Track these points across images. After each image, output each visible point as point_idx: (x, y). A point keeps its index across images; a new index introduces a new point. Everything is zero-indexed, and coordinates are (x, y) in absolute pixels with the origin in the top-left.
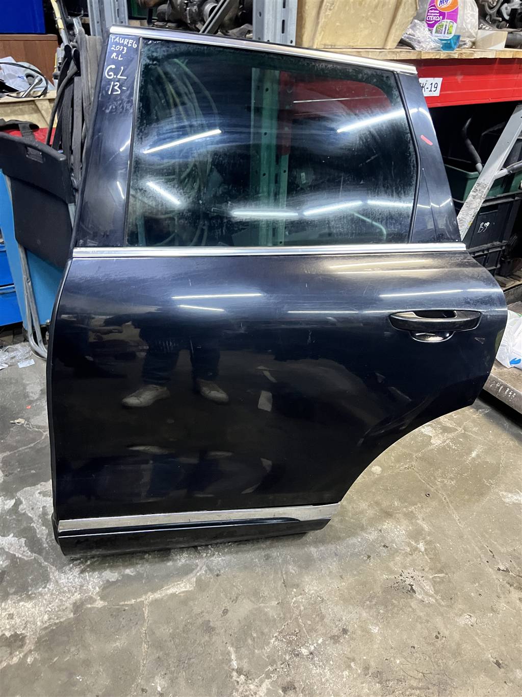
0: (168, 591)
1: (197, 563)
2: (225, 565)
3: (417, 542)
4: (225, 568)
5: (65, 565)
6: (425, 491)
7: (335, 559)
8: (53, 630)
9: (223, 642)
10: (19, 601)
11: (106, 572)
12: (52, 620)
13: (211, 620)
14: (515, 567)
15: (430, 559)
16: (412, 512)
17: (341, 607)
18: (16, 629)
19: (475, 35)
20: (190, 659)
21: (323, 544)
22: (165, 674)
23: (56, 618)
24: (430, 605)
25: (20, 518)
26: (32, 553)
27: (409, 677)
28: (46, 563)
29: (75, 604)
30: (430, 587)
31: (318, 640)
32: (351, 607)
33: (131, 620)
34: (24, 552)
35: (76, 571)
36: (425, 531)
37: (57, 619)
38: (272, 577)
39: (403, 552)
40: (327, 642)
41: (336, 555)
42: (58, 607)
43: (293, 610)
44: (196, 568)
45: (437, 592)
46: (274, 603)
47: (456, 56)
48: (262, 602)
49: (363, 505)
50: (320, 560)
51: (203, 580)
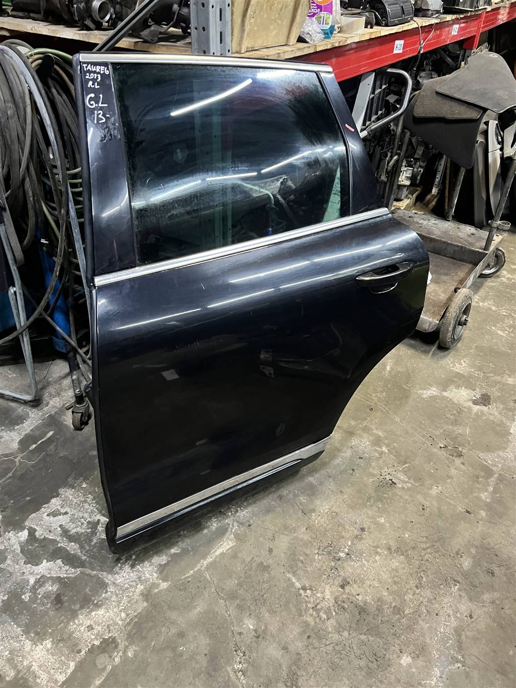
0: (216, 553)
1: (227, 522)
2: (251, 516)
3: (380, 447)
4: (252, 517)
5: (113, 567)
6: (368, 406)
7: (330, 480)
8: (136, 622)
9: (280, 573)
10: (92, 611)
11: (154, 559)
12: (131, 615)
13: (263, 561)
14: (450, 443)
15: (394, 456)
16: (366, 426)
17: (352, 513)
18: (102, 635)
19: (340, 22)
20: (263, 596)
21: (316, 472)
22: (250, 614)
23: (133, 612)
24: (409, 489)
25: (43, 544)
26: (74, 569)
27: (419, 543)
28: (95, 572)
30: (404, 476)
31: (348, 543)
32: (359, 511)
34: (67, 571)
36: (381, 437)
38: (292, 511)
39: (375, 458)
40: (355, 542)
41: (330, 477)
42: (128, 602)
43: (320, 529)
44: (229, 527)
45: (409, 478)
46: (303, 530)
48: (295, 533)
50: (320, 485)
51: (239, 534)
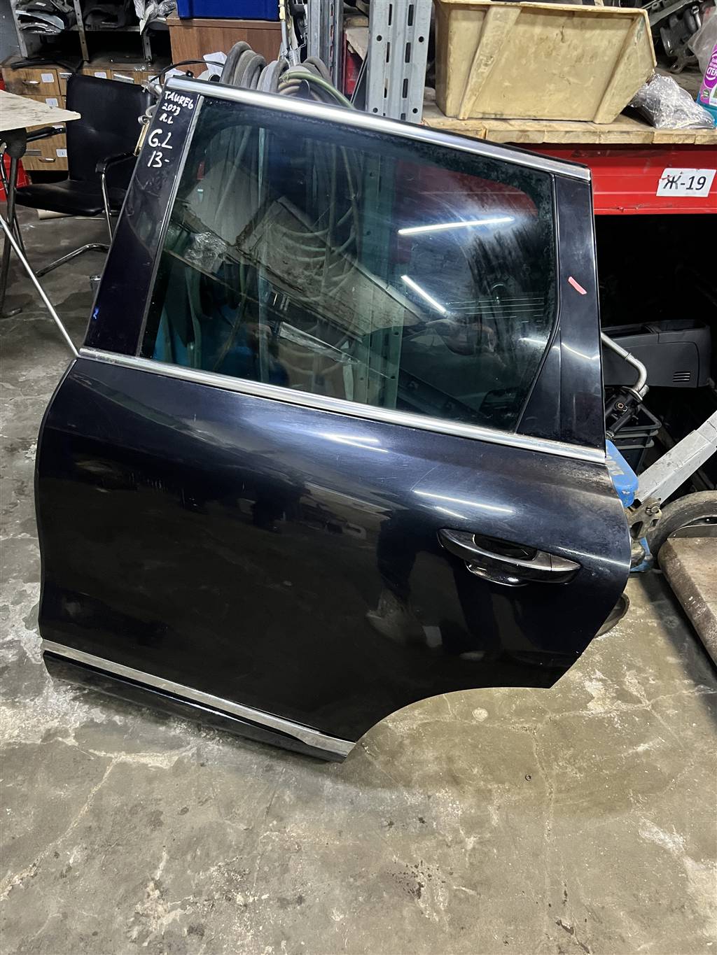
0: (142, 759)
1: (190, 741)
2: (217, 757)
3: (468, 834)
5: (63, 684)
6: (529, 770)
7: (347, 808)
8: (14, 749)
9: (162, 843)
11: (96, 709)
12: (19, 739)
13: (164, 813)
14: (585, 932)
15: (471, 864)
16: (490, 791)
17: (315, 869)
20: (118, 845)
21: (345, 782)
22: (86, 848)
23: (24, 737)
24: (427, 922)
28: (48, 675)
29: (48, 730)
30: (445, 900)
31: (263, 895)
32: (327, 875)
33: (89, 773)
34: (36, 653)
35: (71, 695)
36: (490, 823)
37: (24, 739)
38: (260, 795)
39: (441, 838)
40: (271, 902)
41: (352, 803)
42: (32, 726)
43: (258, 845)
44: (186, 746)
45: (448, 910)
48: (230, 819)
49: (429, 755)
50: (328, 800)
51: (184, 763)
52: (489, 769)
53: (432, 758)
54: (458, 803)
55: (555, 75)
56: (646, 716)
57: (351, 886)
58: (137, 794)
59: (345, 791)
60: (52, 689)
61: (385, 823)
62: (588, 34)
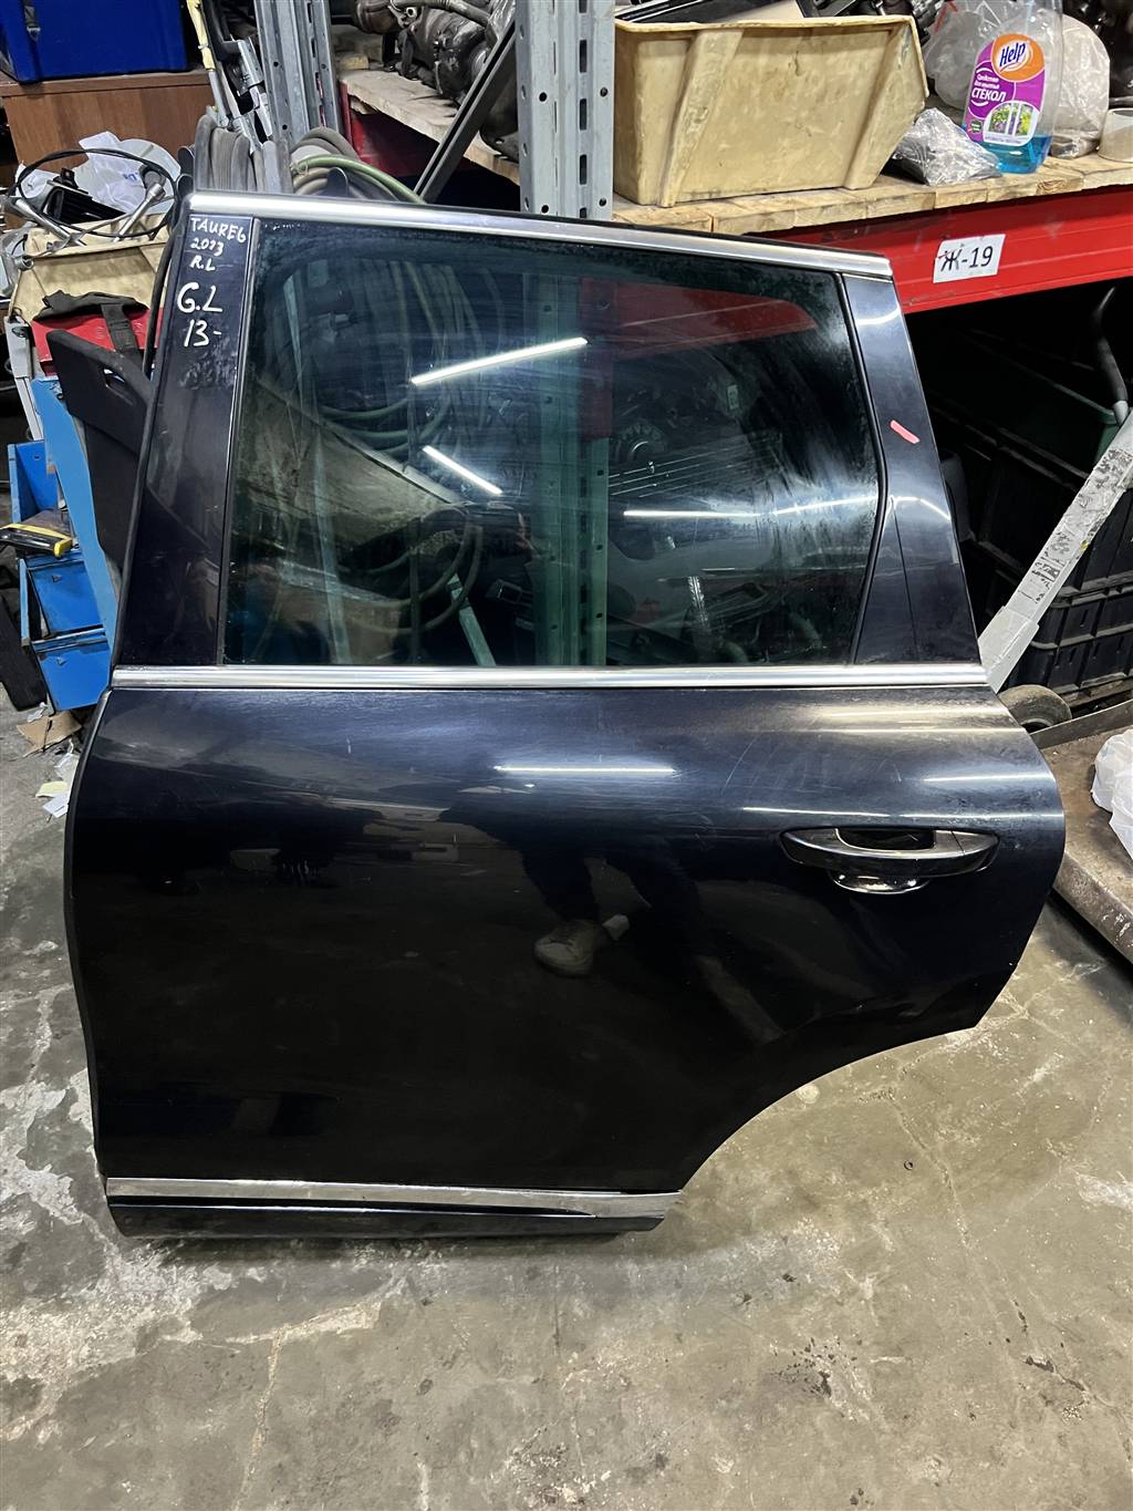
0: (322, 1325)
1: (389, 1270)
2: (445, 1283)
3: (859, 1274)
4: (443, 1288)
5: (136, 1244)
6: (906, 1153)
7: (673, 1295)
8: (92, 1380)
9: (409, 1451)
10: (45, 1309)
11: (210, 1269)
12: (95, 1360)
13: (394, 1401)
14: (1067, 1361)
15: (881, 1318)
16: (864, 1201)
17: (665, 1406)
18: (27, 1368)
19: (1098, 125)
20: (339, 1478)
21: (655, 1257)
22: (287, 1502)
23: (103, 1355)
24: (855, 1426)
25: (68, 1133)
26: (78, 1210)
28: (102, 1236)
29: (142, 1329)
30: (865, 1384)
31: (601, 1474)
32: (686, 1410)
33: (241, 1378)
34: (66, 1206)
35: (155, 1260)
36: (883, 1250)
37: (104, 1358)
38: (535, 1319)
39: (825, 1295)
40: (619, 1481)
41: (678, 1285)
42: (109, 1332)
43: (564, 1400)
44: (387, 1281)
45: (877, 1398)
46: (528, 1379)
47: (1032, 192)
48: (504, 1375)
49: (761, 1176)
50: (641, 1293)
51: (394, 1310)
52: (853, 1172)
53: (766, 1181)
54: (828, 1235)
55: (789, 124)
56: (1026, 1027)
57: (726, 1412)
58: (338, 1386)
59: (661, 1271)
60: (119, 1259)
61: (739, 1300)
62: (832, 59)
